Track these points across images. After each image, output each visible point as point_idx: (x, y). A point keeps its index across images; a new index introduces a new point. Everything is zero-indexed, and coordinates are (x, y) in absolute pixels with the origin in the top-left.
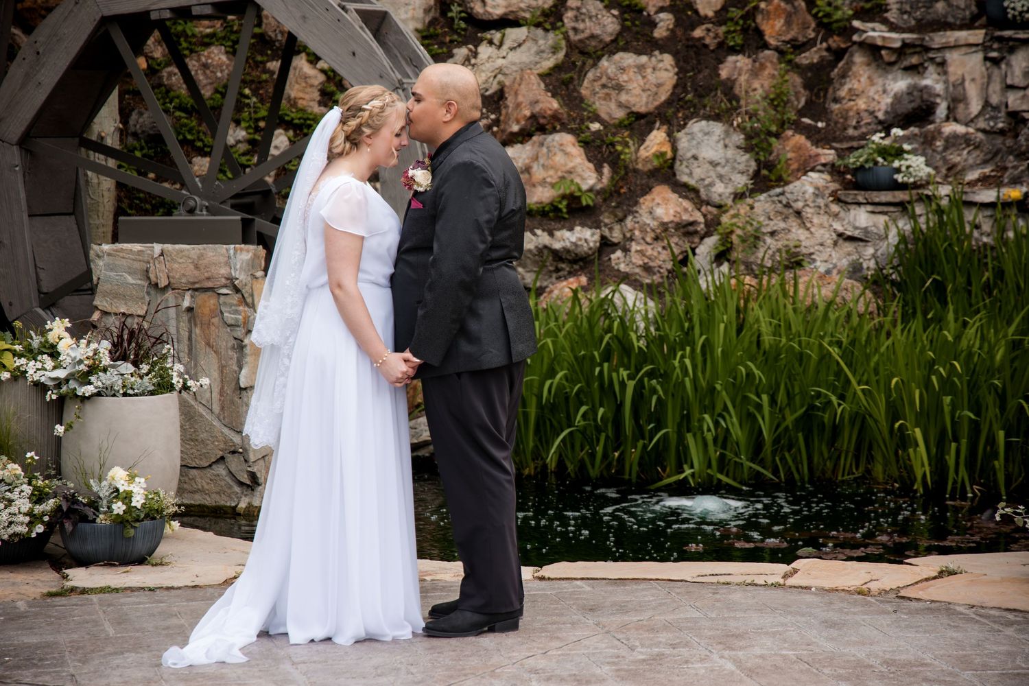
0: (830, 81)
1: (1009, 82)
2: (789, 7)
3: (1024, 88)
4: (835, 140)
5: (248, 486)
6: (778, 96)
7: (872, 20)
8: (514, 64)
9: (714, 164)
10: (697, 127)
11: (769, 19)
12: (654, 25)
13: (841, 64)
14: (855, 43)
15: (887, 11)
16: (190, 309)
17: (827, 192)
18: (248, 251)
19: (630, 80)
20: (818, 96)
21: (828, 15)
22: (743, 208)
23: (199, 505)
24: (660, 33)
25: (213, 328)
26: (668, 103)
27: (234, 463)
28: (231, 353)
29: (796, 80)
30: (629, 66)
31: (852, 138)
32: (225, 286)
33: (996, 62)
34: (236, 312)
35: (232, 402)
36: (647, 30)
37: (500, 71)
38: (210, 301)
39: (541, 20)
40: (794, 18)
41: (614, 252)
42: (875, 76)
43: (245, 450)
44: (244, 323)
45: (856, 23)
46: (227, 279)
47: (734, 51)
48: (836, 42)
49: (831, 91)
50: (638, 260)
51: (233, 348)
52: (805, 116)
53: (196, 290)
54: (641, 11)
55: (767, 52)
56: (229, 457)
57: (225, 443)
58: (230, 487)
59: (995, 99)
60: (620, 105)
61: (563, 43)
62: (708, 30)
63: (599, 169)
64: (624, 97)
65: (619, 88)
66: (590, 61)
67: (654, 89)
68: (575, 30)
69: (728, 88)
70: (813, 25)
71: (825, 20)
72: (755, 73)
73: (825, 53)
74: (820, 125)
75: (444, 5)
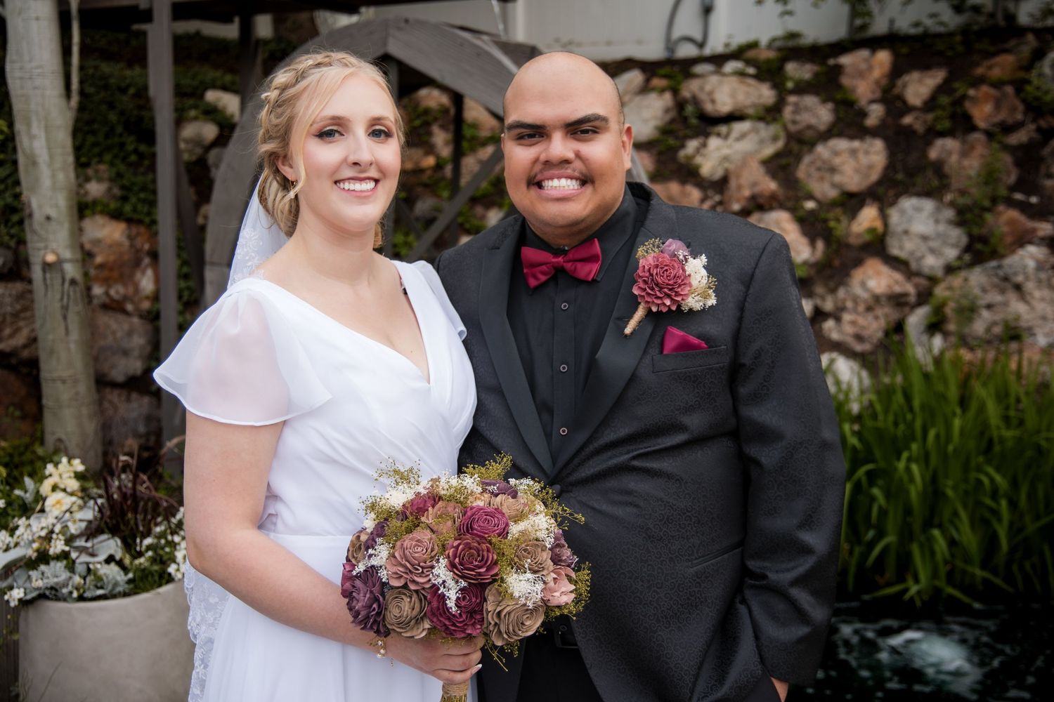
0: (1042, 159)
2: (997, 93)
6: (990, 174)
8: (738, 152)
9: (925, 238)
10: (908, 203)
11: (977, 104)
12: (865, 115)
17: (1048, 266)
19: (843, 163)
20: (1030, 173)
21: (1036, 99)
22: (956, 281)
24: (871, 121)
26: (879, 183)
29: (1007, 159)
30: (843, 151)
36: (858, 120)
37: (726, 158)
39: (764, 114)
40: (1003, 103)
41: (825, 320)
47: (942, 134)
48: (1048, 122)
49: (1043, 167)
50: (849, 329)
52: (1016, 192)
54: (853, 104)
55: (976, 134)
60: (834, 185)
61: (782, 134)
62: (916, 118)
63: (812, 243)
64: (837, 178)
65: (833, 170)
66: (805, 148)
67: (866, 171)
68: (794, 122)
69: (938, 167)
70: (1022, 109)
71: (1035, 104)
72: (965, 154)
73: (1034, 134)
74: (1034, 200)
75: (680, 105)
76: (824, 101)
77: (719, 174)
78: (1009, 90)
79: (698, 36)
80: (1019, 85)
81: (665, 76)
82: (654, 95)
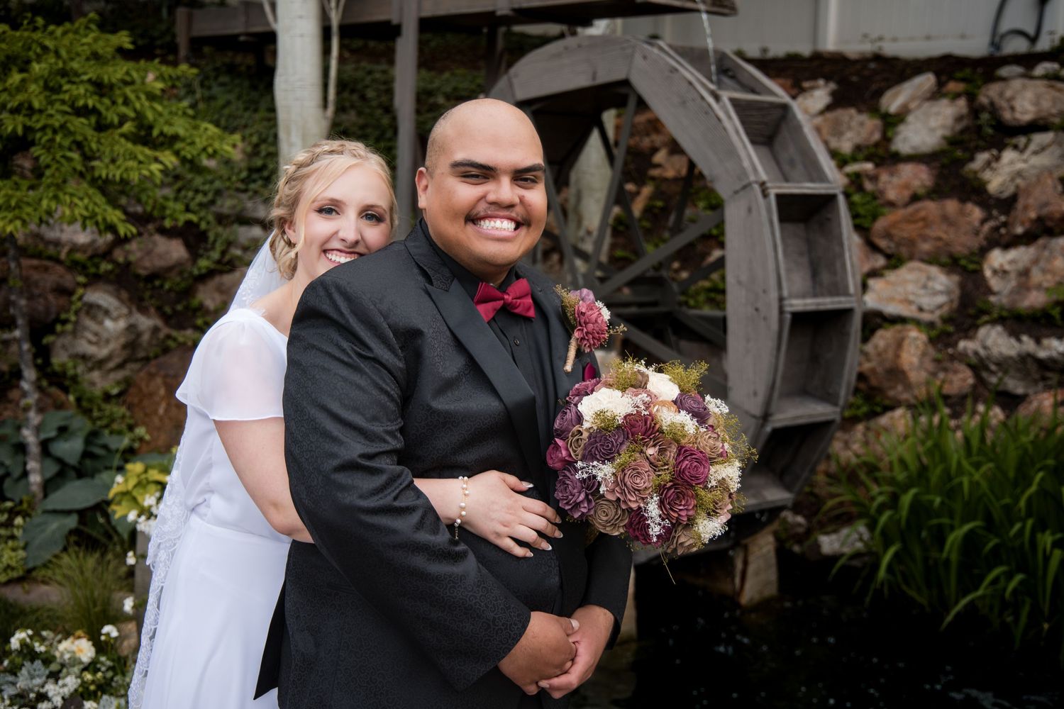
8: (1034, 167)
75: (975, 112)
79: (1031, 30)
82: (945, 102)
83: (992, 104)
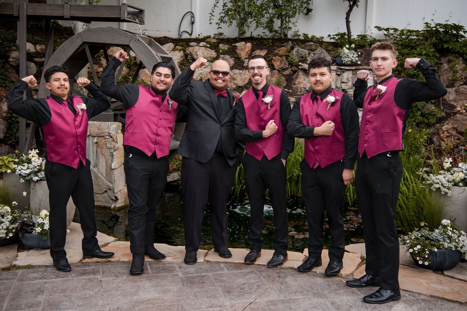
0: (293, 79)
1: (343, 81)
2: (281, 59)
3: (347, 83)
4: (294, 95)
5: (115, 200)
6: (279, 82)
7: (304, 63)
8: (205, 72)
11: (276, 62)
12: (244, 63)
13: (295, 75)
14: (299, 69)
15: (307, 61)
16: (96, 143)
18: (115, 124)
19: (237, 77)
20: (289, 83)
21: (292, 61)
23: (99, 206)
25: (104, 149)
26: (248, 84)
27: (110, 193)
28: (109, 157)
29: (283, 78)
30: (237, 73)
31: (299, 95)
32: (107, 136)
33: (339, 75)
34: (111, 144)
35: (110, 173)
36: (242, 64)
37: (201, 74)
38: (102, 140)
39: (213, 60)
40: (282, 62)
42: (305, 78)
43: (114, 189)
44: (113, 148)
45: (300, 63)
46: (108, 133)
48: (294, 68)
49: (293, 82)
51: (110, 156)
52: (286, 88)
53: (98, 136)
54: (240, 59)
55: (275, 71)
56: (108, 191)
57: (107, 186)
58: (109, 200)
59: (338, 86)
60: (234, 84)
64: (235, 82)
65: (234, 79)
67: (244, 80)
70: (288, 64)
71: (291, 63)
72: (272, 76)
73: (291, 72)
74: (290, 91)
75: (186, 56)
76: (231, 57)
77: (199, 78)
78: (284, 58)
79: (190, 33)
80: (287, 57)
81: (181, 46)
82: (177, 52)
83: (191, 53)
